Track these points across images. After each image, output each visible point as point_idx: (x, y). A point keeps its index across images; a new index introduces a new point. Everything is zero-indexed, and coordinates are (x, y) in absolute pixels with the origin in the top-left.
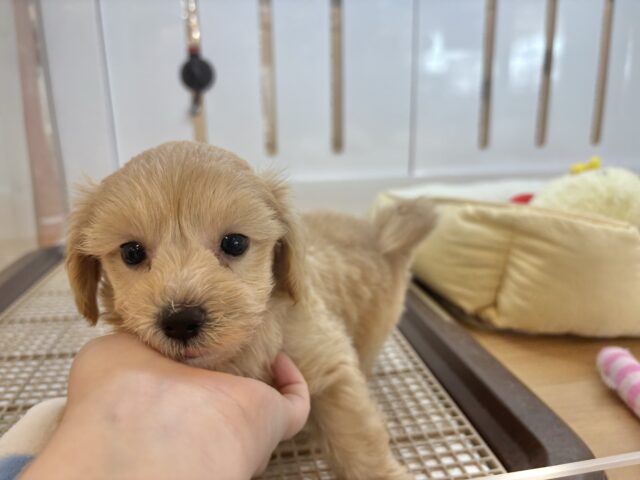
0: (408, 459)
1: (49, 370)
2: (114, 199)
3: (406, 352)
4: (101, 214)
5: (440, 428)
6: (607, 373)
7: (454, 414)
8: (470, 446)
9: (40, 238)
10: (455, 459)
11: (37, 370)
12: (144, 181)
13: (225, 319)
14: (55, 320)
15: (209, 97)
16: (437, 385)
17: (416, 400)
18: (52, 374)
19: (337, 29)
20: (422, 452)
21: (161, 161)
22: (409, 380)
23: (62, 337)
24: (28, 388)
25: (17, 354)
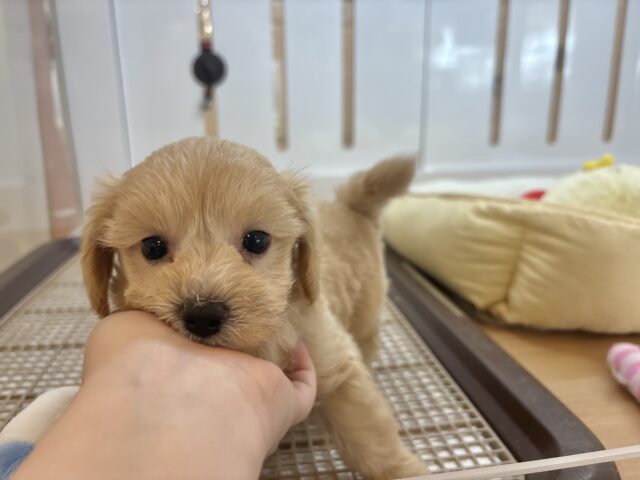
0: (421, 449)
1: (66, 359)
2: (136, 191)
3: (417, 346)
4: (123, 206)
5: (452, 420)
6: (618, 369)
7: (465, 407)
8: (481, 439)
9: (53, 231)
10: (467, 451)
11: (53, 359)
12: (168, 174)
13: (249, 316)
14: (70, 311)
15: (221, 91)
16: (448, 378)
17: (428, 393)
18: (68, 363)
19: (349, 24)
20: (435, 444)
21: (185, 154)
22: (421, 373)
23: (78, 327)
24: (45, 377)
25: (34, 343)
